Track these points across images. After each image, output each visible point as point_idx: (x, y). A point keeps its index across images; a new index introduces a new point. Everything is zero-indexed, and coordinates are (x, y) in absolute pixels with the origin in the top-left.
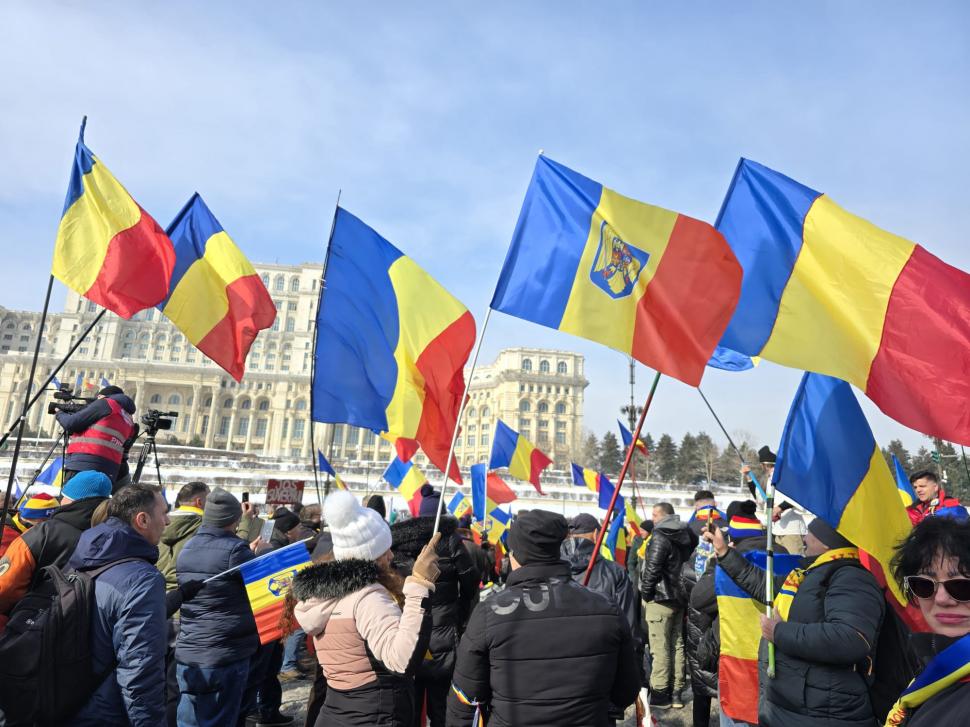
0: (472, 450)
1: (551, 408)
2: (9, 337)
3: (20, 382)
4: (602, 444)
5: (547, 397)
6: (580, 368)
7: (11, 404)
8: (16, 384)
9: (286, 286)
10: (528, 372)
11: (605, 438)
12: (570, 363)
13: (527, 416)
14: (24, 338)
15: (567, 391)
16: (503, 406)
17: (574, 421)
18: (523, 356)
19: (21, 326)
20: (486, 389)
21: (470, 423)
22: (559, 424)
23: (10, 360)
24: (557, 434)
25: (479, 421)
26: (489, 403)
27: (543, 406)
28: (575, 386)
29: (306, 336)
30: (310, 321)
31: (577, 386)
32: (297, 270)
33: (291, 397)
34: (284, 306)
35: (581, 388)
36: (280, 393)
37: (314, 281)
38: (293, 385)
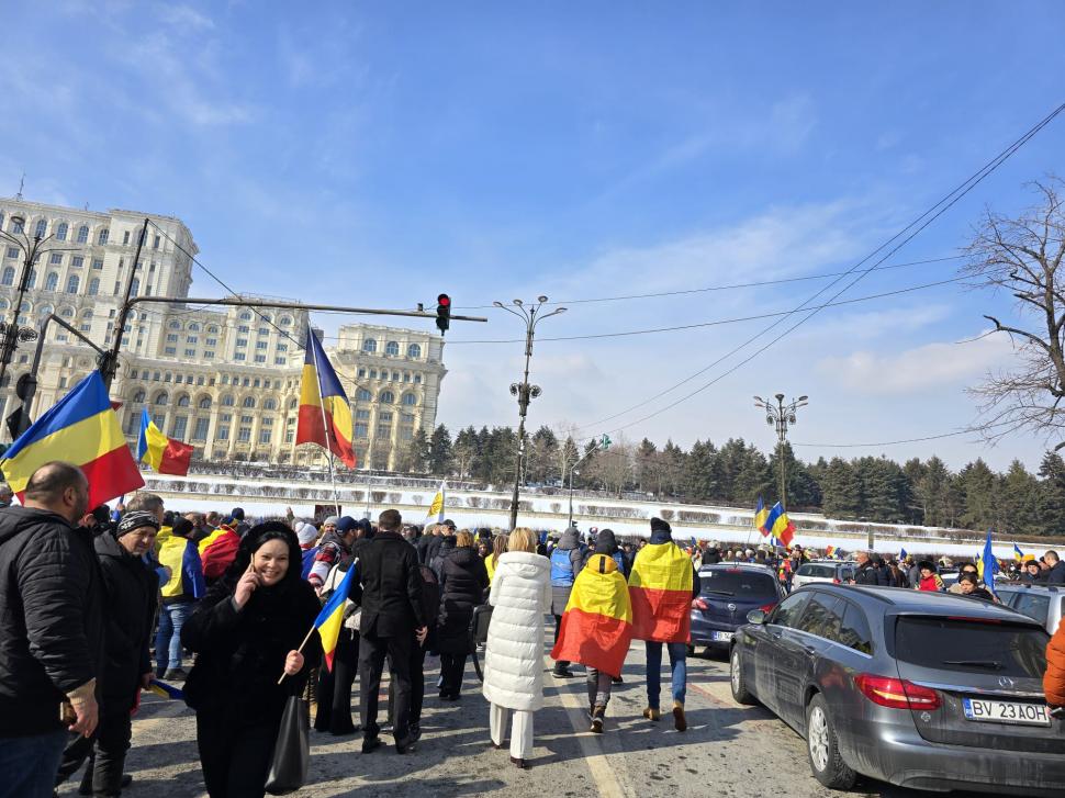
1: (397, 398)
5: (392, 384)
9: (91, 238)
10: (370, 354)
12: (423, 345)
13: (364, 406)
15: (418, 379)
17: (423, 414)
18: (366, 334)
22: (406, 418)
24: (402, 428)
27: (386, 395)
28: (427, 373)
29: (111, 302)
30: (118, 284)
31: (430, 373)
32: (107, 219)
33: (66, 375)
34: (87, 263)
35: (435, 376)
36: (52, 369)
37: (127, 234)
38: (71, 360)
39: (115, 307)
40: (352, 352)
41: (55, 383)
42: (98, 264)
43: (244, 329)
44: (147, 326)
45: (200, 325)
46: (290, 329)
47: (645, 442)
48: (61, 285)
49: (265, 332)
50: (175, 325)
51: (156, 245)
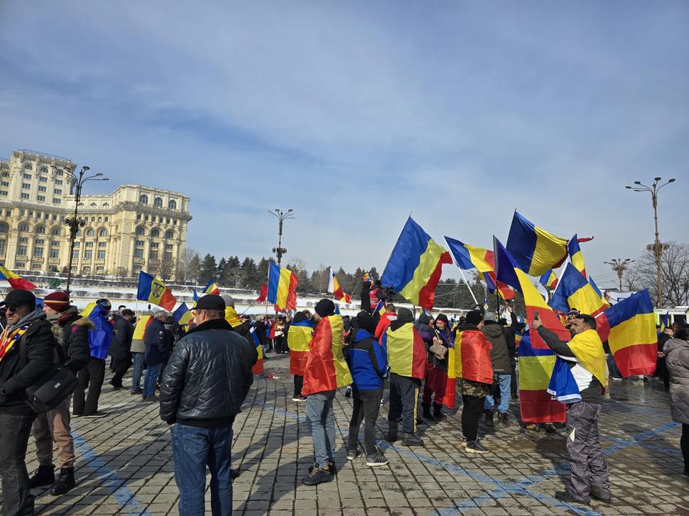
0: (88, 262)
1: (162, 234)
4: (203, 262)
5: (159, 225)
6: (186, 206)
10: (144, 205)
11: (205, 258)
12: (178, 202)
13: (141, 238)
15: (175, 222)
16: (121, 229)
17: (179, 245)
18: (140, 192)
20: (104, 214)
21: (86, 241)
22: (167, 246)
24: (165, 253)
25: (97, 240)
26: (106, 225)
27: (155, 232)
28: (181, 219)
40: (132, 203)
43: (28, 177)
49: (44, 179)
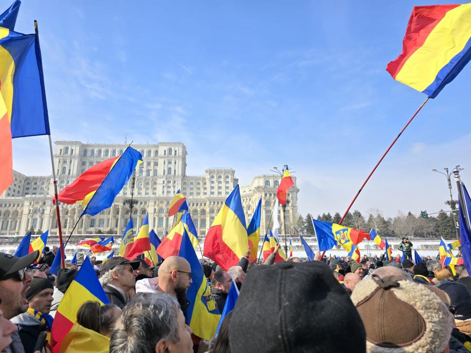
2: (28, 189)
3: (32, 209)
4: (306, 220)
7: (29, 219)
8: (30, 210)
9: (152, 154)
10: (268, 187)
11: (307, 217)
13: (269, 208)
14: (35, 189)
17: (293, 209)
18: (265, 179)
19: (33, 183)
20: (249, 196)
23: (27, 199)
29: (163, 178)
30: (164, 170)
31: (293, 192)
32: (157, 146)
33: (156, 207)
34: (152, 164)
35: (295, 193)
36: (151, 205)
37: (165, 151)
38: (157, 201)
39: (164, 180)
40: (261, 187)
41: (153, 211)
42: (156, 164)
43: (213, 182)
44: (176, 185)
45: (194, 183)
46: (229, 180)
47: (410, 214)
48: (151, 173)
49: (220, 182)
50: (185, 183)
51: (176, 154)
